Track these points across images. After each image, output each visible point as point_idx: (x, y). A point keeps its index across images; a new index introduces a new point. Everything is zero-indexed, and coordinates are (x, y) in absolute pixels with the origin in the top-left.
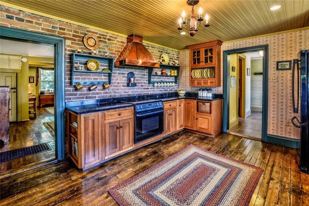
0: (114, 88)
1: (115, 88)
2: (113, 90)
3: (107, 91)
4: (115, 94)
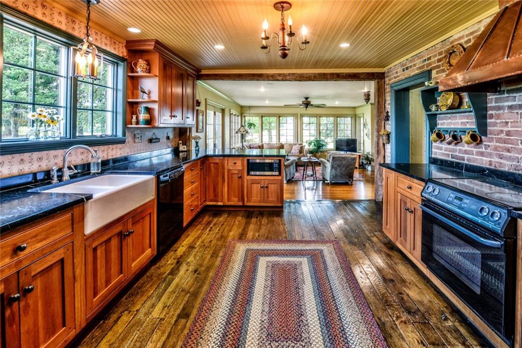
0: (498, 144)
1: (501, 145)
2: (496, 148)
3: (483, 150)
4: (502, 161)
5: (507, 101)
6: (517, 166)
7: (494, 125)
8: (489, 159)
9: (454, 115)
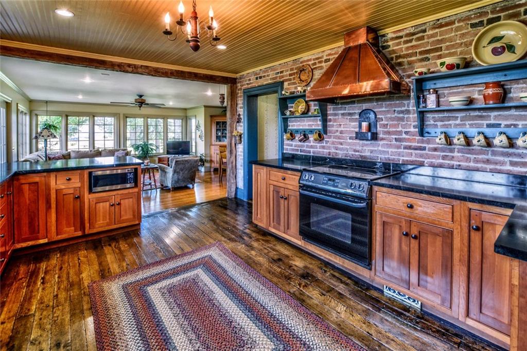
0: (334, 140)
1: (336, 140)
2: (333, 143)
3: (325, 144)
4: (337, 151)
5: (341, 110)
6: (347, 154)
7: (333, 126)
8: (328, 151)
9: (303, 119)
